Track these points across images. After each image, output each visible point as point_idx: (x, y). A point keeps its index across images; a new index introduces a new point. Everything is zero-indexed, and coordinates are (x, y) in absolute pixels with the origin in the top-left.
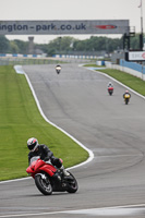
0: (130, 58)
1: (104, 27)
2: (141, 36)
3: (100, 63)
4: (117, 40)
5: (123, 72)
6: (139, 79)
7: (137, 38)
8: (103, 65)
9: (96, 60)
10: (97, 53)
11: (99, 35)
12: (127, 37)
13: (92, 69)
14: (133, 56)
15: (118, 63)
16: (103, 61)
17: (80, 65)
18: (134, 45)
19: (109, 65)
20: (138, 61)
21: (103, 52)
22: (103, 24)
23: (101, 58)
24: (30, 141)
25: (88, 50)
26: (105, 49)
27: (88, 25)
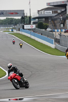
0: (25, 28)
1: (12, 13)
2: (30, 17)
3: (11, 30)
4: (18, 19)
5: (21, 34)
6: (29, 38)
7: (28, 18)
8: (12, 31)
9: (9, 29)
10: (9, 25)
11: (10, 17)
12: (23, 18)
13: (7, 33)
14: (26, 27)
15: (19, 30)
16: (12, 29)
17: (1, 31)
18: (27, 22)
19: (15, 31)
20: (28, 29)
21: (12, 25)
22: (12, 12)
23: (11, 28)
24: (9, 65)
25: (5, 24)
26: (13, 24)
27: (5, 13)
